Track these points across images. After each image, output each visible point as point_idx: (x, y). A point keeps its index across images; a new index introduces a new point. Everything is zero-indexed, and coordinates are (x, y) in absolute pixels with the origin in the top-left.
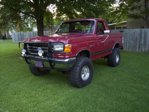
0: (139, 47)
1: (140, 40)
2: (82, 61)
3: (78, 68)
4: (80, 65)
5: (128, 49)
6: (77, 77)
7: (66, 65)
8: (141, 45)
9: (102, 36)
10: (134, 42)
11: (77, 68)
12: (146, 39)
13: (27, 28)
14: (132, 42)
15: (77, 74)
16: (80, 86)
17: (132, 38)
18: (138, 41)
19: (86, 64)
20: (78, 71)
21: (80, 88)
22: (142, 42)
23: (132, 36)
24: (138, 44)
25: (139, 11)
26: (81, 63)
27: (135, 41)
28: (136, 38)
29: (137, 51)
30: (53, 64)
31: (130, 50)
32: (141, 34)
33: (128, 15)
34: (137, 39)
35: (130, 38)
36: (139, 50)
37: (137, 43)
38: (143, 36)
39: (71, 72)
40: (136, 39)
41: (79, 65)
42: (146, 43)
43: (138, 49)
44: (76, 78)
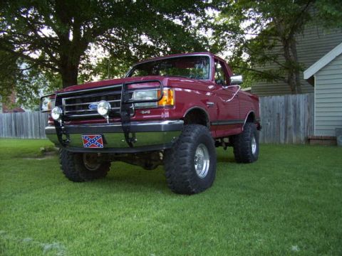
0: (286, 133)
1: (286, 119)
2: (196, 130)
3: (189, 145)
4: (192, 138)
5: (263, 138)
6: (186, 165)
7: (165, 133)
8: (290, 128)
9: (226, 87)
10: (274, 123)
11: (187, 146)
12: (298, 115)
13: (35, 100)
14: (269, 123)
15: (188, 158)
16: (194, 190)
17: (271, 116)
18: (282, 121)
19: (203, 141)
20: (188, 150)
21: (193, 193)
22: (291, 123)
23: (270, 111)
24: (282, 127)
25: (276, 63)
26: (194, 134)
27: (276, 121)
28: (277, 115)
29: (282, 141)
30: (130, 135)
31: (266, 142)
32: (286, 106)
33: (253, 74)
34: (281, 117)
35: (265, 115)
36: (285, 140)
37: (281, 124)
38: (291, 110)
39: (173, 155)
40: (279, 117)
41: (190, 139)
42: (300, 123)
43: (283, 137)
44: (186, 168)
